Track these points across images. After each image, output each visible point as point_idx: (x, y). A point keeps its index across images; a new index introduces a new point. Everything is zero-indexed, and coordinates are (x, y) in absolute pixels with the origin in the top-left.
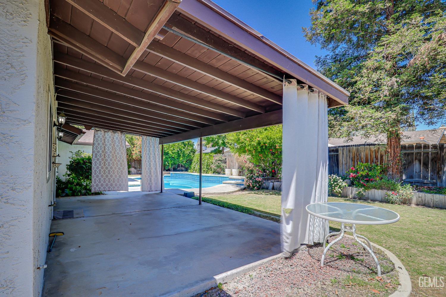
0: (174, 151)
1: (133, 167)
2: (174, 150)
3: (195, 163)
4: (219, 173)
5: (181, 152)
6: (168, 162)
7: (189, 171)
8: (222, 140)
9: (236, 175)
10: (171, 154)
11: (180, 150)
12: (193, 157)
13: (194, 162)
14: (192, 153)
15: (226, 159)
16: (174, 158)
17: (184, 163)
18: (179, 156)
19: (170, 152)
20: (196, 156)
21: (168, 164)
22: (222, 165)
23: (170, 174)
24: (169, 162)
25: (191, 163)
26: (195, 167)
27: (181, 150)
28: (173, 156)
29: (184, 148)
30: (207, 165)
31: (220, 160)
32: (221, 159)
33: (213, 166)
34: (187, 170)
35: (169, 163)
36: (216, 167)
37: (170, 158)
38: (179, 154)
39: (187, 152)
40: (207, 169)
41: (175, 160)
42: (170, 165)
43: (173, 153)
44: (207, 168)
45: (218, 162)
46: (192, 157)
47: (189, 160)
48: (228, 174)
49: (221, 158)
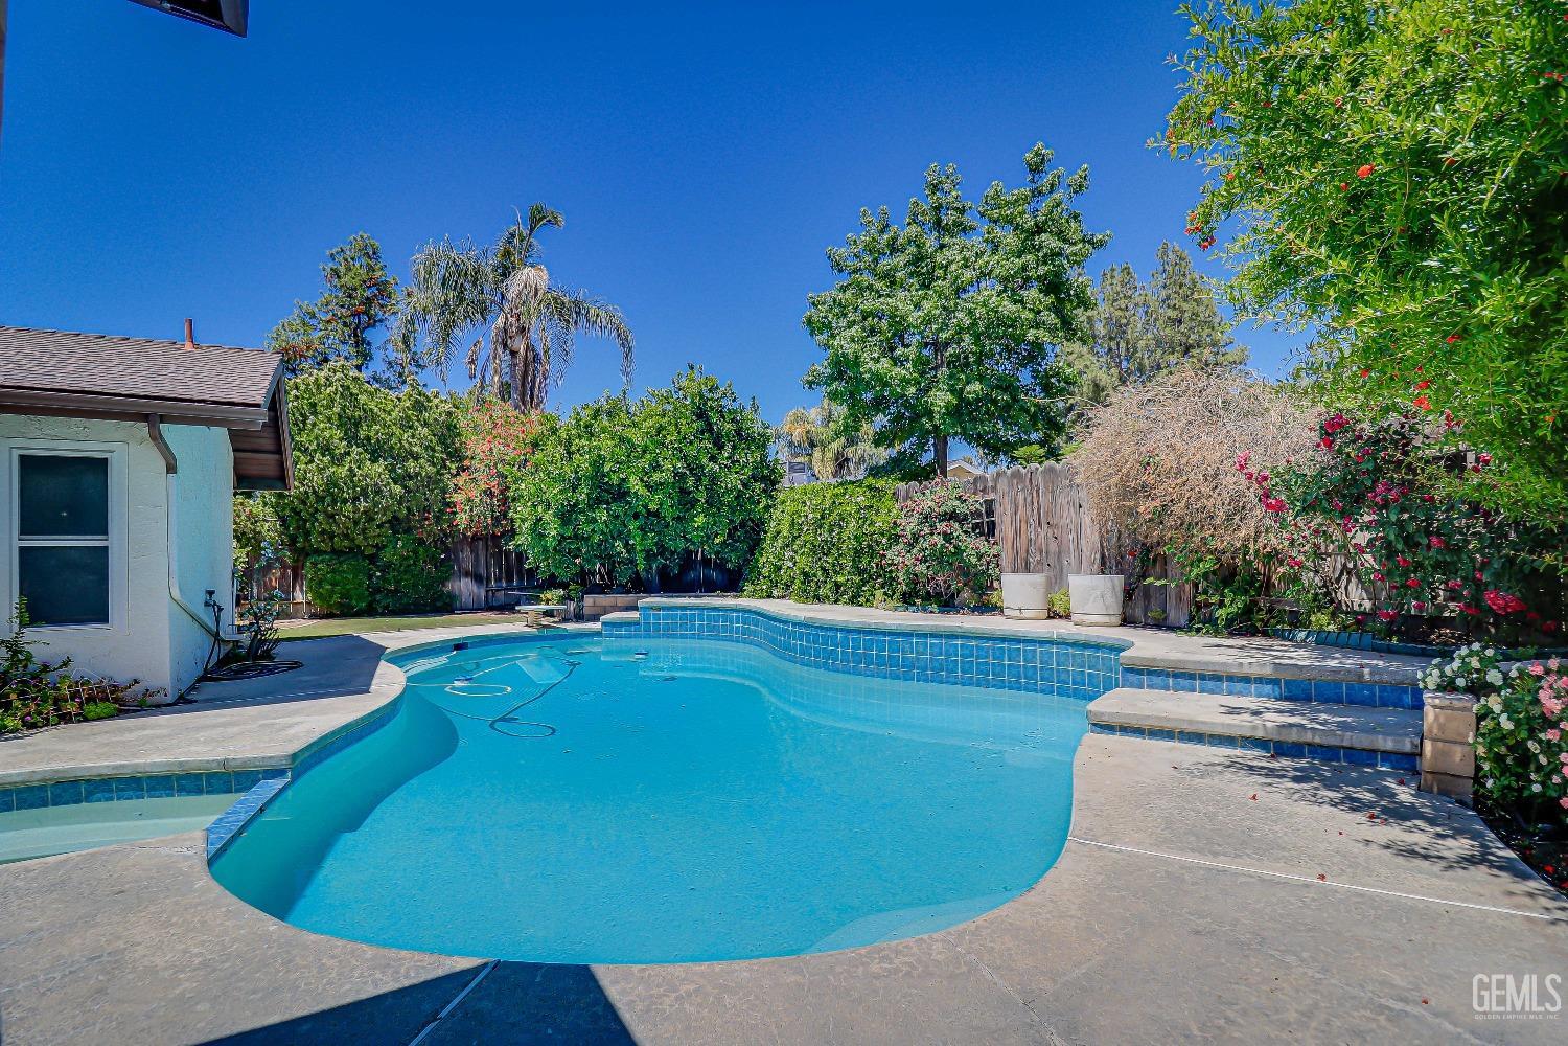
0: (656, 477)
1: (467, 574)
2: (656, 467)
3: (780, 542)
4: (948, 603)
5: (699, 480)
6: (626, 545)
7: (748, 587)
8: (952, 391)
9: (1106, 619)
10: (642, 491)
11: (691, 470)
12: (767, 508)
13: (775, 538)
14: (758, 486)
15: (989, 504)
16: (656, 514)
17: (717, 541)
18: (686, 501)
19: (635, 485)
20: (783, 502)
21: (628, 552)
22: (973, 545)
23: (635, 608)
24: (631, 542)
25: (755, 544)
26: (780, 568)
27: (695, 469)
28: (653, 507)
29: (713, 459)
30: (858, 553)
31: (952, 516)
32: (962, 509)
33: (898, 557)
34: (732, 582)
35: (630, 549)
36: (924, 560)
37: (636, 516)
38: (684, 492)
39: (733, 480)
40: (857, 579)
41: (667, 526)
42: (640, 559)
43: (649, 487)
44: (861, 572)
45: (941, 527)
46: (761, 506)
47: (743, 524)
48: (1026, 614)
49: (957, 503)
